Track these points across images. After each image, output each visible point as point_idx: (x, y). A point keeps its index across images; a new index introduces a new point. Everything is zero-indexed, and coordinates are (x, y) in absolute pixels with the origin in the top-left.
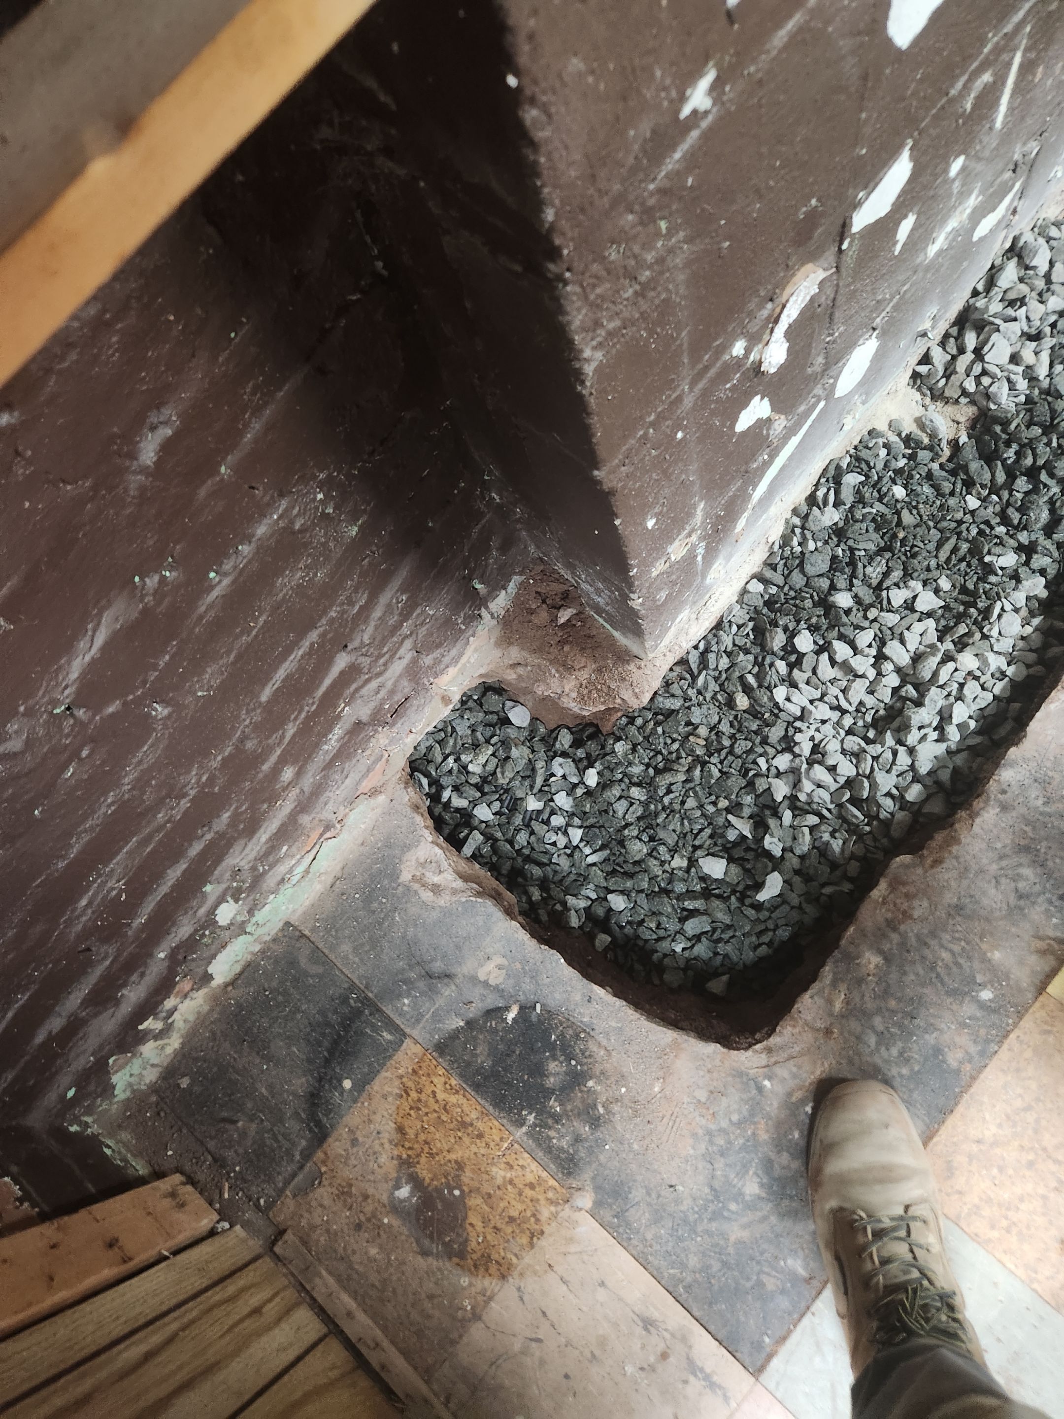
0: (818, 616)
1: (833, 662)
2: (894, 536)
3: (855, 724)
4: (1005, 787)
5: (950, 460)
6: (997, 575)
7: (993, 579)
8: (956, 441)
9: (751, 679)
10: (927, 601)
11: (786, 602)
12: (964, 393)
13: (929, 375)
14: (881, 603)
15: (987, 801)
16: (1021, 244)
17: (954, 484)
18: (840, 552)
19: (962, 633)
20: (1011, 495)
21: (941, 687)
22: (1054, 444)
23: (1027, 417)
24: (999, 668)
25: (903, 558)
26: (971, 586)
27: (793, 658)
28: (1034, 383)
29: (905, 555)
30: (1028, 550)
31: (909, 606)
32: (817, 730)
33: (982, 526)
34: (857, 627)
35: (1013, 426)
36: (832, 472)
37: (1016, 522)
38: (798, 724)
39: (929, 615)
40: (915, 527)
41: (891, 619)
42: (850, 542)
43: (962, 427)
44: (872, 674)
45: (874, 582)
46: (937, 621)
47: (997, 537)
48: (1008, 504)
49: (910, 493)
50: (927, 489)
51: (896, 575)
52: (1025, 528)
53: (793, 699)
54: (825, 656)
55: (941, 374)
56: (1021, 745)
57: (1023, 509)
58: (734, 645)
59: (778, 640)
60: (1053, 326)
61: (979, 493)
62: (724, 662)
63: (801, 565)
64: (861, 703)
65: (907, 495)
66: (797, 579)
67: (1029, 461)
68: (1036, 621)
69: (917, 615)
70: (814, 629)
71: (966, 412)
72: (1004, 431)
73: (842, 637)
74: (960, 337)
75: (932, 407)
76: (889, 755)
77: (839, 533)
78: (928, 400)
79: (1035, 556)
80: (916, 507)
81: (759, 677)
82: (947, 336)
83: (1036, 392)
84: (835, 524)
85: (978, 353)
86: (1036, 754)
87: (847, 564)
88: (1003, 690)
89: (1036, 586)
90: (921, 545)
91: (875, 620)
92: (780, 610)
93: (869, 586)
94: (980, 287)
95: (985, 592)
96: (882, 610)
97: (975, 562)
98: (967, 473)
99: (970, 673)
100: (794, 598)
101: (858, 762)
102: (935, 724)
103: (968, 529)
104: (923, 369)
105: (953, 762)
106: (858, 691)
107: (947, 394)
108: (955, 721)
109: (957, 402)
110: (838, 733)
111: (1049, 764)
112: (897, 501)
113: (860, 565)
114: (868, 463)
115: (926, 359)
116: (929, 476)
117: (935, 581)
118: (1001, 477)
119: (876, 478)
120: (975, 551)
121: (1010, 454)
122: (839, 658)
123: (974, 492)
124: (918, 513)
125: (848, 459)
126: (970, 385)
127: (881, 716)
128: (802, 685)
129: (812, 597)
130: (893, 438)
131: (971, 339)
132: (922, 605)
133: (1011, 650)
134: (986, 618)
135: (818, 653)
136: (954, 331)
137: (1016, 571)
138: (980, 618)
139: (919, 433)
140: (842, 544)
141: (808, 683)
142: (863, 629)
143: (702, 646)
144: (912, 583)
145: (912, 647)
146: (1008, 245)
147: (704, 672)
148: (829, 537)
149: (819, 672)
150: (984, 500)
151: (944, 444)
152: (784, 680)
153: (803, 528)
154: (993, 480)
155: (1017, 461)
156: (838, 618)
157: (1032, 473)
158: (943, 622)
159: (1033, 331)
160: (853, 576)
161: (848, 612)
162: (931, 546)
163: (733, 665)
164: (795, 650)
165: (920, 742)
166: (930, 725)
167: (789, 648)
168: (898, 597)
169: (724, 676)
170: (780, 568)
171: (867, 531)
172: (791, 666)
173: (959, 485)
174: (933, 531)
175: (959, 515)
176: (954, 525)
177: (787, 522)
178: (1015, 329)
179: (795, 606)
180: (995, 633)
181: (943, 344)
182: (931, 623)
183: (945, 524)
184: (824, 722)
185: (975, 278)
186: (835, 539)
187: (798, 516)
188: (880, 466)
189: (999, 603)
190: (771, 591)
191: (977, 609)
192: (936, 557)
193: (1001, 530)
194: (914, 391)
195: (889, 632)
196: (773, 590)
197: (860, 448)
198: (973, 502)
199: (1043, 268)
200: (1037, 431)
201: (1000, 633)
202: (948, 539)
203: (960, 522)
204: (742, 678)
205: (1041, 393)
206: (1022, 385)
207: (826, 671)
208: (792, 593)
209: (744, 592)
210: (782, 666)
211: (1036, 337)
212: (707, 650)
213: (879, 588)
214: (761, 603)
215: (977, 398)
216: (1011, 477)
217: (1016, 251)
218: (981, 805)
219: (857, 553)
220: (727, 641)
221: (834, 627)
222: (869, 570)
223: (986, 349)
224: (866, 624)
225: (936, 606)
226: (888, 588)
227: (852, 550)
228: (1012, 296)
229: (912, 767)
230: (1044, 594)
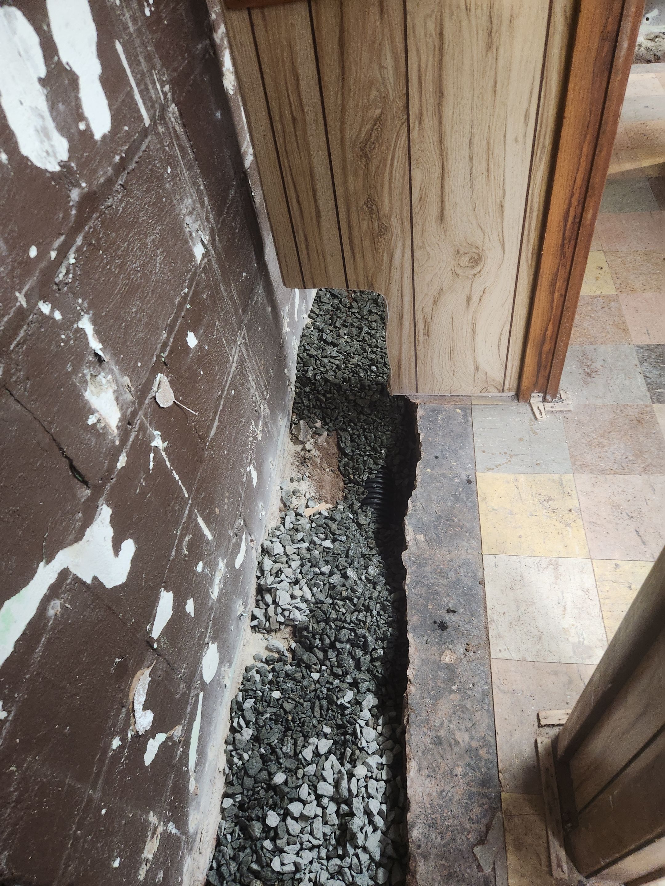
0: (272, 797)
1: (296, 819)
2: (287, 720)
3: (328, 851)
4: (418, 843)
5: (293, 660)
6: (348, 708)
7: (347, 712)
8: (290, 647)
9: (255, 866)
10: (324, 745)
11: (250, 801)
12: (280, 623)
13: (259, 624)
14: (302, 763)
15: (415, 861)
16: (265, 547)
17: (301, 672)
18: (262, 750)
19: (349, 755)
20: (330, 662)
21: (357, 796)
22: (334, 627)
23: (315, 620)
24: (378, 763)
25: (299, 729)
26: (340, 723)
27: (272, 834)
28: (308, 602)
29: (298, 726)
30: (354, 685)
31: (316, 754)
32: (310, 872)
33: (327, 686)
34: (296, 787)
35: (311, 629)
36: (235, 707)
37: (341, 673)
38: (297, 876)
39: (330, 752)
40: (295, 708)
41: (311, 769)
42: (266, 741)
43: (289, 639)
44: (319, 811)
45: (291, 753)
46: (335, 754)
47: (337, 687)
48: (332, 667)
49: (283, 691)
50: (289, 684)
51: (300, 741)
52: (347, 674)
53: (285, 862)
54: (289, 819)
55: (264, 620)
56: (411, 810)
57: (340, 666)
58: (234, 849)
59: (257, 829)
60: (301, 573)
61: (316, 669)
62: (233, 866)
63: (246, 773)
64: (324, 835)
65: (282, 693)
66: (248, 782)
67: (327, 641)
68: (380, 721)
69: (323, 758)
70: (273, 807)
71: (287, 632)
72: (308, 632)
73: (291, 800)
74: (263, 599)
75: (270, 638)
76: (355, 860)
77: (256, 739)
78: (266, 635)
79: (360, 685)
80: (289, 698)
81: (258, 861)
82: (257, 601)
83: (312, 605)
84: (253, 735)
85: (274, 602)
86: (420, 810)
87: (271, 754)
88: (387, 774)
89: (370, 701)
90: (304, 715)
91: (304, 775)
92: (249, 808)
93: (290, 757)
94: (259, 574)
95: (348, 722)
96: (304, 767)
97: (334, 707)
98: (304, 663)
99: (366, 776)
100: (253, 795)
101: (343, 877)
102: (366, 822)
103: (321, 692)
104: (255, 623)
105: (390, 839)
106: (319, 828)
107: (273, 628)
108: (375, 813)
109: (280, 629)
110: (323, 865)
111: (429, 811)
112: (278, 700)
113: (278, 750)
114: (253, 690)
115: (254, 618)
116: (287, 675)
117: (322, 731)
118: (320, 655)
119: (261, 694)
120: (331, 702)
121: (317, 642)
122: (297, 815)
123: (313, 670)
124: (292, 700)
125: (241, 694)
126: (281, 619)
127: (339, 835)
128: (286, 848)
129: (262, 787)
130: (260, 665)
131: (268, 598)
132: (323, 750)
133: (378, 747)
134: (356, 737)
135: (284, 820)
136: (259, 597)
137: (356, 699)
138: (353, 739)
139: (271, 654)
140: (262, 745)
141: (289, 844)
142: (301, 786)
143: (215, 865)
144: (311, 740)
145: (330, 780)
146: (260, 550)
147: (225, 882)
148: (253, 745)
149: (292, 832)
150: (319, 671)
151: (286, 653)
152: (274, 852)
153: (236, 750)
154: (318, 659)
155: (322, 644)
156: (282, 791)
157: (332, 646)
158: (338, 753)
159: (294, 580)
160: (278, 758)
161: (286, 783)
162: (309, 713)
163: (240, 864)
164: (270, 829)
165: (366, 840)
166: (364, 825)
167: (267, 829)
168: (308, 753)
169: (238, 875)
170: (235, 782)
171: (271, 728)
172: (274, 840)
173: (304, 671)
174: (305, 704)
175: (313, 687)
176: (313, 694)
177: (225, 751)
178: (285, 584)
179: (256, 799)
180: (364, 744)
181: (258, 606)
182: (332, 758)
183: (308, 697)
184: (311, 863)
185: (254, 571)
186: (257, 745)
187: (230, 744)
188: (259, 686)
189: (357, 725)
190: (238, 800)
191: (349, 734)
192: (314, 717)
193: (337, 682)
194: (257, 634)
195: (315, 778)
196: (239, 798)
197: (245, 682)
198: (315, 676)
199: (281, 551)
200: (323, 624)
201: (367, 742)
202: (314, 703)
203: (316, 690)
204: (249, 869)
205: (314, 604)
206: (304, 606)
207: (294, 827)
208: (250, 793)
209: (223, 810)
210: (268, 844)
211: (297, 582)
212: (219, 866)
213: (296, 754)
214: (236, 810)
215: (287, 623)
216: (325, 652)
217: (265, 551)
218: (414, 864)
219: (273, 744)
220: (228, 851)
221: (284, 797)
222: (284, 749)
223: (277, 600)
224: (300, 782)
225: (330, 745)
226: (301, 752)
227: (269, 744)
228: (274, 571)
229: (371, 859)
230: (376, 702)
